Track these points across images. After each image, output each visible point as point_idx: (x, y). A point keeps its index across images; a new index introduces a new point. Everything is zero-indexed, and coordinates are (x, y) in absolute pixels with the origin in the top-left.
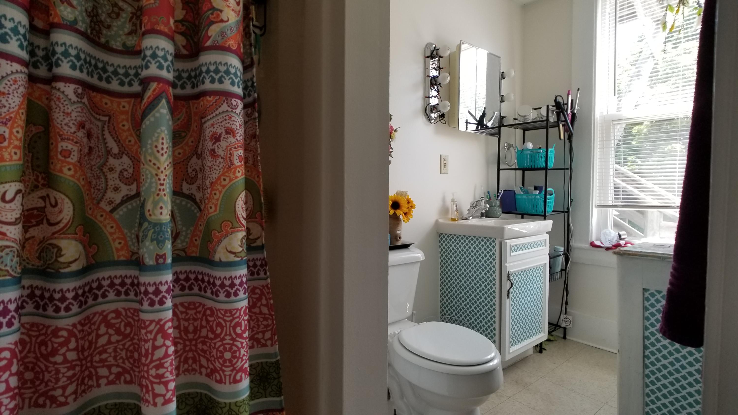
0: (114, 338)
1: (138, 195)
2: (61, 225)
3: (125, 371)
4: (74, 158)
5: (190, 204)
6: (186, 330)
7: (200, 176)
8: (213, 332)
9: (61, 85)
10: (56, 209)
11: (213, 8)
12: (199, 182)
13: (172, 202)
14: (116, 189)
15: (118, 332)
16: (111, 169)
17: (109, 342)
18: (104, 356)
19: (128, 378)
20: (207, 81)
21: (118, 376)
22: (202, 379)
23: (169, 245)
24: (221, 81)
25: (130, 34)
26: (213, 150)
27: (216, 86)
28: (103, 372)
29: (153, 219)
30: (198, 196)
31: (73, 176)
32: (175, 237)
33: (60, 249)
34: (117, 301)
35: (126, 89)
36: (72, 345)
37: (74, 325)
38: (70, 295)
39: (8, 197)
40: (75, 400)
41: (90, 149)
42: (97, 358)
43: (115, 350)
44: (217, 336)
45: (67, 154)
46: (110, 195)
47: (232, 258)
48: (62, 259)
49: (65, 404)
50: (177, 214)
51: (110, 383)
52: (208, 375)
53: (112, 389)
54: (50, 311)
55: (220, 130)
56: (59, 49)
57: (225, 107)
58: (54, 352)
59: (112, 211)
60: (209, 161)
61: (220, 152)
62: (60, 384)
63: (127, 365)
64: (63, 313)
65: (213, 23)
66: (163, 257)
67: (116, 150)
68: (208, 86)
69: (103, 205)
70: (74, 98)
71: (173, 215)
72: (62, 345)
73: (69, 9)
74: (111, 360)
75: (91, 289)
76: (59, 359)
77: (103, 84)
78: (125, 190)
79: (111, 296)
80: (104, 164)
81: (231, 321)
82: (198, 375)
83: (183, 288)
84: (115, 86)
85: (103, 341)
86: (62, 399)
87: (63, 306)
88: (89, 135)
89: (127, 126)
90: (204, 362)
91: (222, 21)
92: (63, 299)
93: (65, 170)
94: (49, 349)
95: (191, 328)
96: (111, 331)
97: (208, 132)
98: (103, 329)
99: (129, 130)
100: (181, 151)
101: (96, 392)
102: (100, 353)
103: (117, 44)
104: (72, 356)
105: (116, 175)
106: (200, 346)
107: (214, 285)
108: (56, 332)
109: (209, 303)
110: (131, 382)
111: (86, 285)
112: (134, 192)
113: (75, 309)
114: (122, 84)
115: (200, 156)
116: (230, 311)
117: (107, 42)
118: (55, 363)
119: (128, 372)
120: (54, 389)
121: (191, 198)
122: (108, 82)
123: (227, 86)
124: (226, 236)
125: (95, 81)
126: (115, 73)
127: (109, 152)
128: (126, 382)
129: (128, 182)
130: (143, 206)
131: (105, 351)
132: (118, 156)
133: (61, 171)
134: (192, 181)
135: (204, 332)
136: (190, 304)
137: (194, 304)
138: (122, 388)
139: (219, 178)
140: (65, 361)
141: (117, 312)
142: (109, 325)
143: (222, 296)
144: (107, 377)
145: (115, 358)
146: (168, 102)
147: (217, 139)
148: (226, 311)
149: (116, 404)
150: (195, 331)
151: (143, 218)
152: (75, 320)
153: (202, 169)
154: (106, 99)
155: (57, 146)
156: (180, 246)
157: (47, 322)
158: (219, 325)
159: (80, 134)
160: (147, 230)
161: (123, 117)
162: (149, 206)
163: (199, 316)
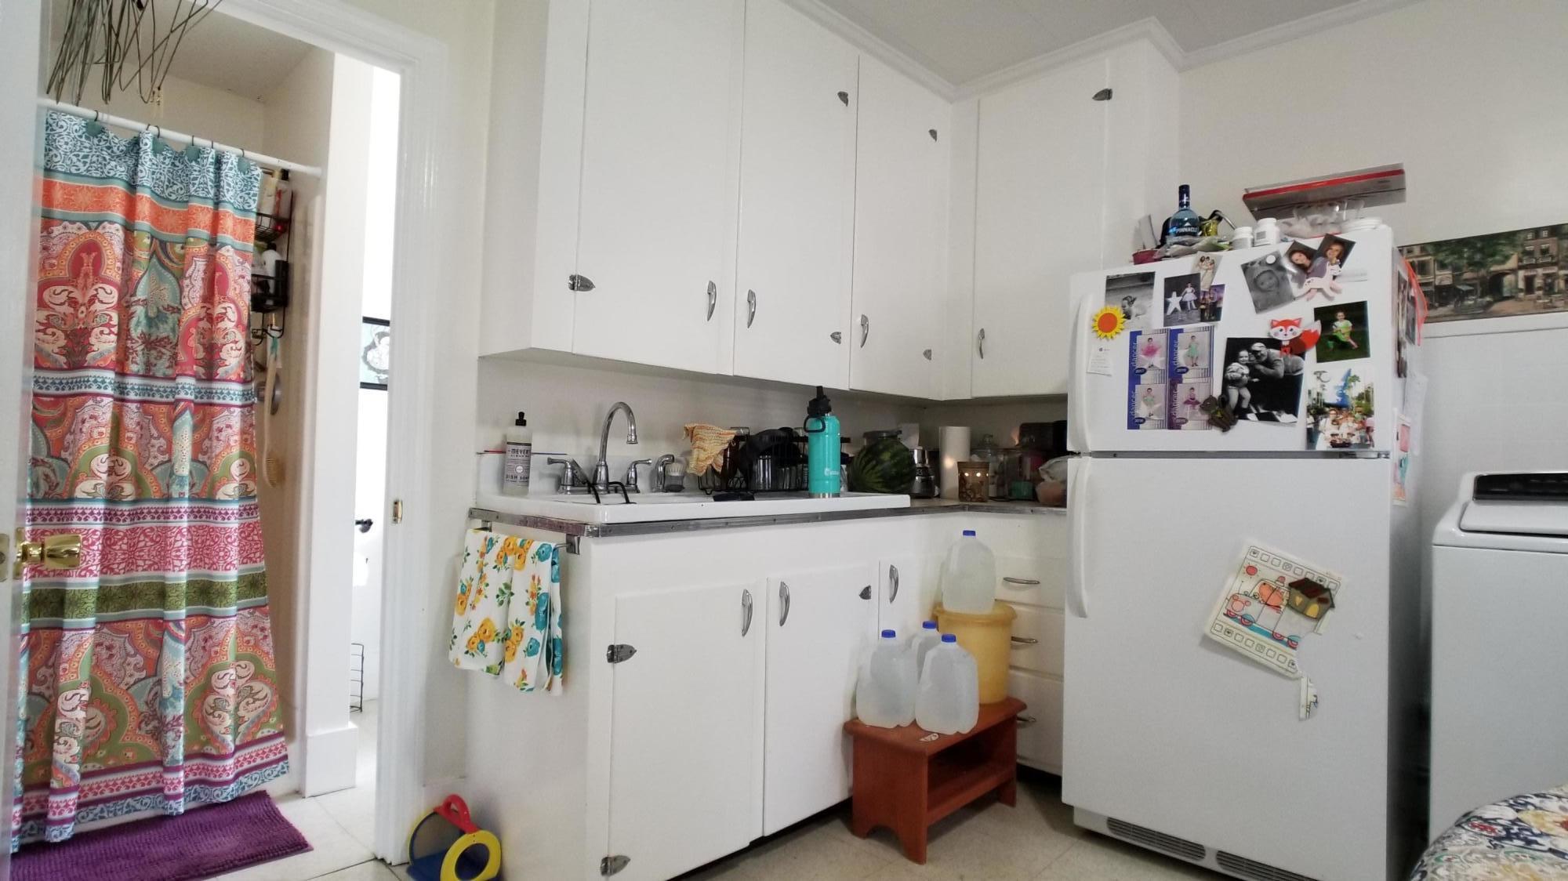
0: (149, 544)
1: (170, 460)
2: (124, 476)
3: (155, 563)
4: (133, 441)
5: (203, 467)
6: (197, 542)
7: (210, 450)
8: (214, 541)
9: (129, 404)
10: (123, 467)
11: (221, 359)
12: (209, 454)
13: (190, 466)
14: (155, 457)
15: (152, 540)
16: (153, 446)
17: (145, 546)
18: (142, 554)
19: (156, 567)
20: (216, 398)
21: (150, 566)
22: (206, 571)
23: (187, 488)
24: (224, 399)
25: (168, 367)
26: (218, 437)
27: (221, 401)
28: (140, 563)
29: (178, 474)
30: (208, 462)
31: (132, 451)
32: (192, 486)
33: (123, 488)
34: (151, 522)
35: (164, 400)
36: (125, 541)
37: (127, 531)
38: (126, 513)
39: (104, 460)
40: (124, 573)
41: (142, 435)
42: (137, 554)
43: (149, 551)
44: (216, 543)
45: (130, 439)
46: (151, 460)
47: (227, 498)
48: (123, 494)
49: (119, 574)
50: (194, 472)
51: (144, 570)
52: (209, 568)
53: (145, 574)
54: (114, 521)
55: (222, 425)
56: (129, 387)
57: (226, 413)
58: (115, 544)
59: (152, 470)
60: (215, 443)
61: (222, 438)
62: (117, 561)
63: (156, 560)
64: (121, 523)
65: (220, 366)
66: (183, 494)
67: (156, 435)
68: (216, 401)
69: (147, 466)
70: (136, 410)
71: (191, 472)
72: (120, 540)
73: (136, 366)
74: (146, 557)
75: (137, 513)
76: (117, 547)
77: (151, 398)
78: (161, 458)
79: (149, 518)
80: (149, 443)
81: (225, 534)
82: (202, 569)
83: (196, 517)
84: (157, 398)
85: (142, 544)
86: (117, 570)
87: (122, 519)
88: (141, 428)
89: (164, 420)
90: (207, 560)
91: (226, 365)
92: (122, 515)
93: (129, 447)
94: (112, 542)
95: (200, 541)
96: (147, 540)
97: (215, 426)
98: (142, 538)
99: (165, 423)
100: (199, 436)
101: (135, 574)
102: (140, 552)
103: (159, 374)
104: (124, 547)
105: (156, 449)
106: (205, 551)
107: (215, 513)
108: (117, 532)
109: (212, 525)
110: (159, 569)
111: (134, 510)
112: (166, 459)
113: (128, 521)
114: (162, 397)
115: (210, 439)
116: (224, 528)
117: (154, 374)
118: (115, 549)
119: (157, 563)
120: (113, 564)
121: (204, 463)
122: (153, 396)
123: (228, 401)
124: (224, 484)
125: (146, 398)
126: (158, 391)
127: (152, 436)
128: (155, 570)
129: (163, 453)
130: (173, 466)
131: (142, 551)
132: (158, 438)
133: (126, 448)
134: (205, 453)
135: (208, 543)
136: (200, 526)
137: (203, 526)
138: (152, 573)
139: (220, 453)
140: (121, 549)
141: (152, 529)
142: (146, 536)
143: (219, 519)
144: (143, 566)
145: (149, 555)
146: (190, 412)
147: (220, 430)
148: (221, 528)
149: (147, 583)
150: (203, 542)
151: (172, 474)
152: (128, 527)
153: (211, 447)
154: (152, 406)
155: (124, 436)
156: (194, 492)
157: (112, 527)
158: (217, 536)
159: (138, 428)
160: (175, 479)
161: (161, 416)
162: (176, 467)
163: (205, 533)
